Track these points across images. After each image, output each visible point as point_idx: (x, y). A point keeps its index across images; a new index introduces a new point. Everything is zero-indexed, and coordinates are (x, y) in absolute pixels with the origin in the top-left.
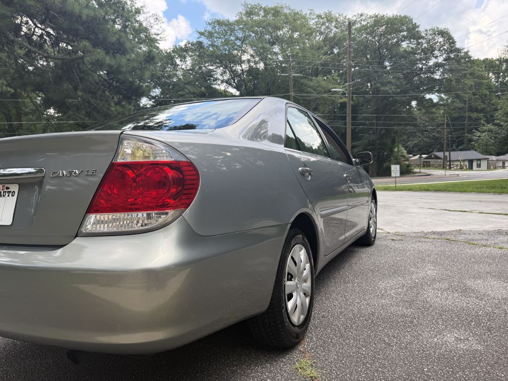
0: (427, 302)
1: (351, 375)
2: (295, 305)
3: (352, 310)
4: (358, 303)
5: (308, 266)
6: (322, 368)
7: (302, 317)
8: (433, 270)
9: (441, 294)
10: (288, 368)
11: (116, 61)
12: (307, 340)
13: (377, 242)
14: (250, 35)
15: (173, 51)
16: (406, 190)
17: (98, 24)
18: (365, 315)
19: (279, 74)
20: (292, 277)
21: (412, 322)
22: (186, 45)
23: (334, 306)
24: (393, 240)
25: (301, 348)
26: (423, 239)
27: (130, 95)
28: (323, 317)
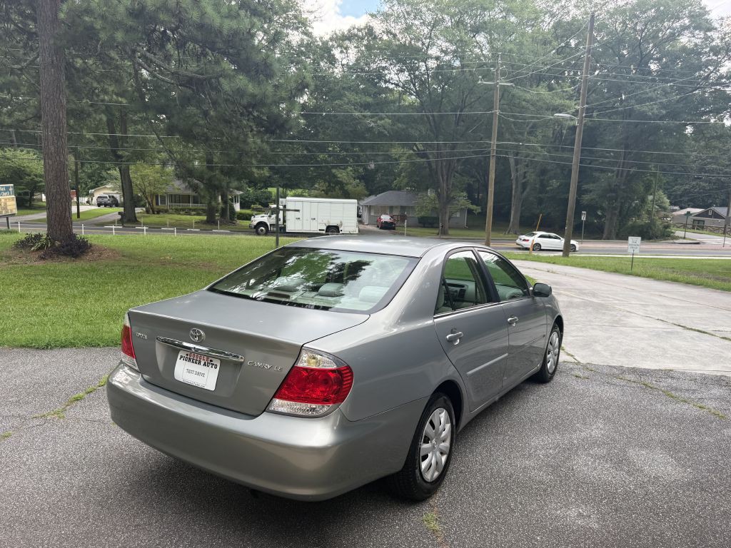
0: (573, 470)
1: (468, 534)
2: (430, 465)
3: (492, 469)
4: (501, 461)
5: (448, 426)
6: (445, 523)
7: (436, 474)
8: (601, 429)
9: (592, 463)
10: (415, 519)
11: (261, 89)
12: (439, 494)
13: (557, 378)
14: (443, 20)
15: (331, 39)
16: (644, 277)
17: (241, 40)
18: (502, 476)
19: (480, 82)
20: (429, 439)
21: (545, 491)
22: (349, 31)
23: (476, 461)
24: (577, 376)
25: (431, 502)
26: (615, 381)
27: (273, 128)
28: (461, 472)
